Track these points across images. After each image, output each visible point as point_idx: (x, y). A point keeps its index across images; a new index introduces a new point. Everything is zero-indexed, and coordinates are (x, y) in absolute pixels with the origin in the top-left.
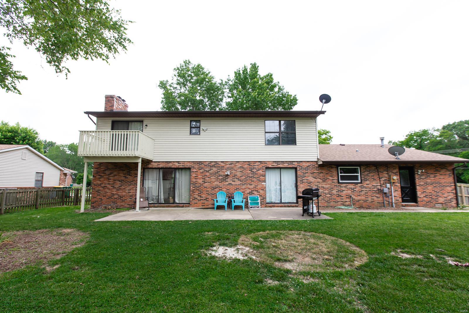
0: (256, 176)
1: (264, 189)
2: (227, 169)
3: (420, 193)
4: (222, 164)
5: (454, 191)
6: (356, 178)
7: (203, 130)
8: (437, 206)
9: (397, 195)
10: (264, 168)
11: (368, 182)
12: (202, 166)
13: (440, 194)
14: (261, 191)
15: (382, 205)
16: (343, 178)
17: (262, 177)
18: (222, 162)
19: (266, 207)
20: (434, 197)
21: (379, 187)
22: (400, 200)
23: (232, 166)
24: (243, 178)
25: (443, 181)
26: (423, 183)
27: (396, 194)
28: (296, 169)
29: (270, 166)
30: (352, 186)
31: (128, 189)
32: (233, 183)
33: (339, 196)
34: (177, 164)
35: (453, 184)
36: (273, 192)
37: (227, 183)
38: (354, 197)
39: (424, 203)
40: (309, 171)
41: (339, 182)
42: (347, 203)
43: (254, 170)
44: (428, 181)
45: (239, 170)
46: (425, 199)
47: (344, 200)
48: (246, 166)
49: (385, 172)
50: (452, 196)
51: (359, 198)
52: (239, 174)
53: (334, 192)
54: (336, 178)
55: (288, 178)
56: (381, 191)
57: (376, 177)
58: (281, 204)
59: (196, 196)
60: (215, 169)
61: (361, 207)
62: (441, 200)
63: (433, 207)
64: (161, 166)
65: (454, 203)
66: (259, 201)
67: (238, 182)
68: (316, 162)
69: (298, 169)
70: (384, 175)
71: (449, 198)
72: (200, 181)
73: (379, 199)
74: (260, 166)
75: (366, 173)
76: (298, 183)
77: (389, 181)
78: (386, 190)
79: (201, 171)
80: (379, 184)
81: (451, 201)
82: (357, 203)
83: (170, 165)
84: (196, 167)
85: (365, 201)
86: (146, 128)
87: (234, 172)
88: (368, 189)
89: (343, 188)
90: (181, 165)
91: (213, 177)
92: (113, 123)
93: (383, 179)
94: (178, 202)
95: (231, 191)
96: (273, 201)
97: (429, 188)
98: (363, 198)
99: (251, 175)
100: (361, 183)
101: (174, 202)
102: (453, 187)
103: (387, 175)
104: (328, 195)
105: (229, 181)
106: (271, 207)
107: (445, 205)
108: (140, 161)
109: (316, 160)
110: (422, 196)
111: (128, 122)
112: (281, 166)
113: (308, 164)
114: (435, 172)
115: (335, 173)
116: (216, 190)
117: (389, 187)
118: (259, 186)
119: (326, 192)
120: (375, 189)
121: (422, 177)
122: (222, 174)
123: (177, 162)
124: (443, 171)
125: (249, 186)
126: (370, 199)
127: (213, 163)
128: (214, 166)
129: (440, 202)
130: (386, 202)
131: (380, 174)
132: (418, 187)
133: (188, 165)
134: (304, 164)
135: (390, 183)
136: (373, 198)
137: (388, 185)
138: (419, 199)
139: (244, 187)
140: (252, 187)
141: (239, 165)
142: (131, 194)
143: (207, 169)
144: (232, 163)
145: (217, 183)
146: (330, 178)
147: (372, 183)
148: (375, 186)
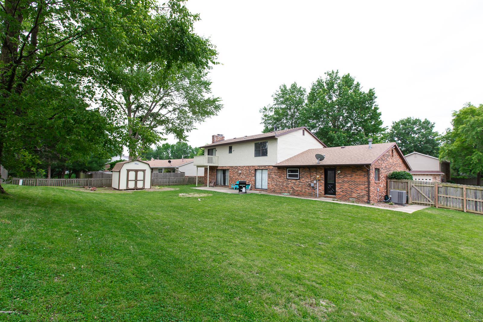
0: (251, 174)
2: (241, 170)
3: (338, 188)
4: (239, 168)
5: (367, 189)
6: (296, 176)
7: (233, 151)
8: (351, 199)
9: (321, 189)
10: (255, 169)
11: (303, 179)
12: (233, 168)
13: (354, 191)
14: (253, 182)
15: (311, 195)
16: (290, 176)
17: (253, 174)
18: (239, 166)
20: (349, 193)
21: (310, 182)
22: (323, 192)
24: (246, 174)
25: (358, 180)
26: (341, 181)
28: (268, 170)
29: (257, 168)
30: (294, 181)
32: (243, 177)
33: (287, 187)
34: (226, 168)
35: (367, 183)
37: (240, 177)
38: (295, 188)
39: (340, 196)
40: (273, 171)
41: (287, 178)
42: (291, 192)
43: (250, 171)
44: (345, 179)
45: (245, 170)
46: (341, 193)
47: (289, 190)
48: (247, 168)
49: (315, 173)
50: (364, 192)
51: (298, 189)
52: (245, 172)
53: (285, 184)
54: (286, 176)
55: (265, 174)
56: (310, 185)
57: (309, 176)
58: (262, 190)
59: (231, 183)
61: (298, 195)
62: (355, 195)
63: (348, 200)
64: (221, 169)
65: (365, 199)
70: (314, 174)
71: (362, 194)
72: (232, 176)
73: (309, 191)
74: (253, 169)
75: (303, 173)
76: (268, 178)
77: (315, 179)
78: (313, 185)
79: (232, 171)
80: (310, 181)
81: (363, 196)
84: (231, 169)
85: (301, 191)
86: (216, 152)
87: (243, 171)
88: (303, 184)
89: (289, 182)
91: (236, 174)
92: (208, 150)
93: (313, 177)
97: (345, 185)
98: (300, 189)
99: (249, 173)
100: (299, 179)
101: (226, 185)
102: (367, 186)
104: (282, 186)
107: (359, 199)
108: (208, 167)
110: (339, 191)
111: (212, 149)
112: (262, 168)
114: (352, 173)
115: (285, 173)
116: (237, 180)
117: (315, 183)
118: (252, 179)
119: (281, 184)
120: (308, 184)
121: (340, 177)
122: (239, 172)
124: (359, 172)
127: (236, 167)
128: (236, 169)
129: (353, 196)
130: (313, 193)
131: (311, 173)
132: (337, 184)
133: (229, 168)
134: (271, 167)
136: (306, 189)
138: (337, 193)
139: (246, 179)
140: (249, 179)
141: (245, 168)
143: (234, 170)
144: (242, 167)
145: (237, 177)
146: (283, 176)
147: (305, 180)
148: (307, 182)
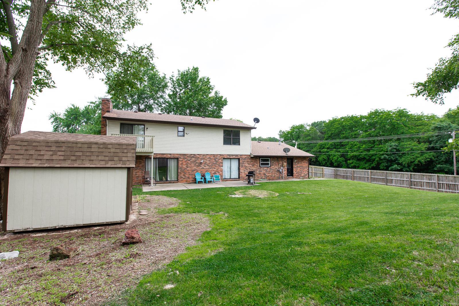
0: (218, 163)
1: (222, 171)
2: (202, 159)
3: (295, 171)
4: (198, 156)
5: (308, 170)
6: (268, 164)
7: (187, 134)
8: (301, 177)
10: (222, 158)
11: (273, 166)
12: (186, 157)
13: (302, 172)
14: (220, 172)
16: (262, 164)
17: (221, 164)
18: (198, 154)
19: (223, 181)
20: (300, 174)
21: (278, 169)
22: (286, 175)
23: (204, 157)
24: (211, 164)
25: (304, 165)
26: (296, 167)
27: (285, 172)
28: (239, 159)
29: (226, 157)
30: (265, 168)
31: (135, 172)
32: (205, 168)
33: (260, 174)
34: (169, 156)
36: (226, 173)
37: (201, 168)
38: (267, 174)
39: (296, 176)
40: (246, 161)
41: (260, 167)
42: (263, 178)
43: (217, 160)
44: (298, 165)
45: (208, 160)
46: (296, 174)
47: (262, 176)
48: (212, 157)
50: (307, 173)
51: (269, 175)
52: (208, 162)
53: (258, 172)
54: (259, 164)
55: (235, 164)
56: (278, 171)
57: (277, 164)
58: (231, 179)
59: (182, 176)
60: (193, 159)
61: (270, 180)
62: (303, 175)
63: (299, 178)
64: (158, 157)
66: (220, 178)
67: (208, 167)
68: (250, 155)
69: (240, 159)
71: (306, 173)
72: (185, 166)
73: (278, 175)
74: (220, 157)
75: (273, 161)
76: (240, 167)
77: (282, 166)
78: (281, 170)
79: (185, 160)
80: (278, 167)
81: (306, 175)
82: (268, 178)
83: (165, 156)
84: (182, 157)
85: (271, 176)
86: (147, 130)
87: (205, 161)
88: (273, 170)
89: (262, 170)
90: (172, 156)
91: (193, 164)
92: (121, 124)
93: (280, 165)
94: (169, 180)
95: (203, 172)
96: (226, 177)
97: (298, 169)
98: (271, 175)
99: (215, 163)
100: (270, 167)
101: (167, 180)
102: (308, 167)
103: (281, 163)
105: (202, 166)
106: (225, 181)
107: (304, 177)
108: (152, 155)
109: (250, 154)
112: (231, 157)
113: (246, 156)
114: (301, 161)
115: (258, 162)
116: (195, 172)
118: (219, 169)
121: (296, 164)
122: (198, 162)
123: (169, 154)
124: (304, 161)
125: (213, 169)
126: (273, 175)
127: (192, 155)
128: (193, 157)
129: (302, 176)
130: (280, 177)
131: (279, 162)
132: (294, 169)
133: (177, 156)
134: (244, 156)
135: (283, 167)
136: (275, 174)
137: (282, 168)
138: (294, 175)
139: (211, 170)
140: (215, 170)
141: (208, 157)
142: (137, 175)
143: (189, 159)
144: (204, 155)
145: (195, 168)
146: (256, 164)
147: (275, 167)
148: (276, 169)
